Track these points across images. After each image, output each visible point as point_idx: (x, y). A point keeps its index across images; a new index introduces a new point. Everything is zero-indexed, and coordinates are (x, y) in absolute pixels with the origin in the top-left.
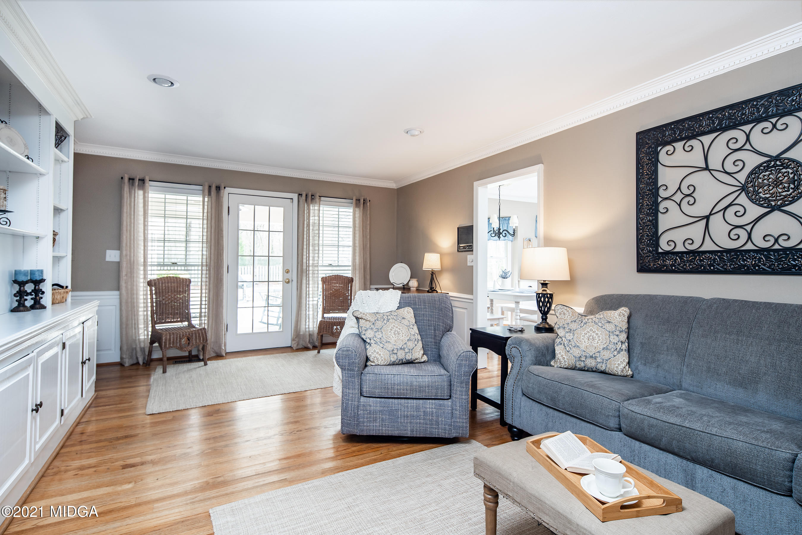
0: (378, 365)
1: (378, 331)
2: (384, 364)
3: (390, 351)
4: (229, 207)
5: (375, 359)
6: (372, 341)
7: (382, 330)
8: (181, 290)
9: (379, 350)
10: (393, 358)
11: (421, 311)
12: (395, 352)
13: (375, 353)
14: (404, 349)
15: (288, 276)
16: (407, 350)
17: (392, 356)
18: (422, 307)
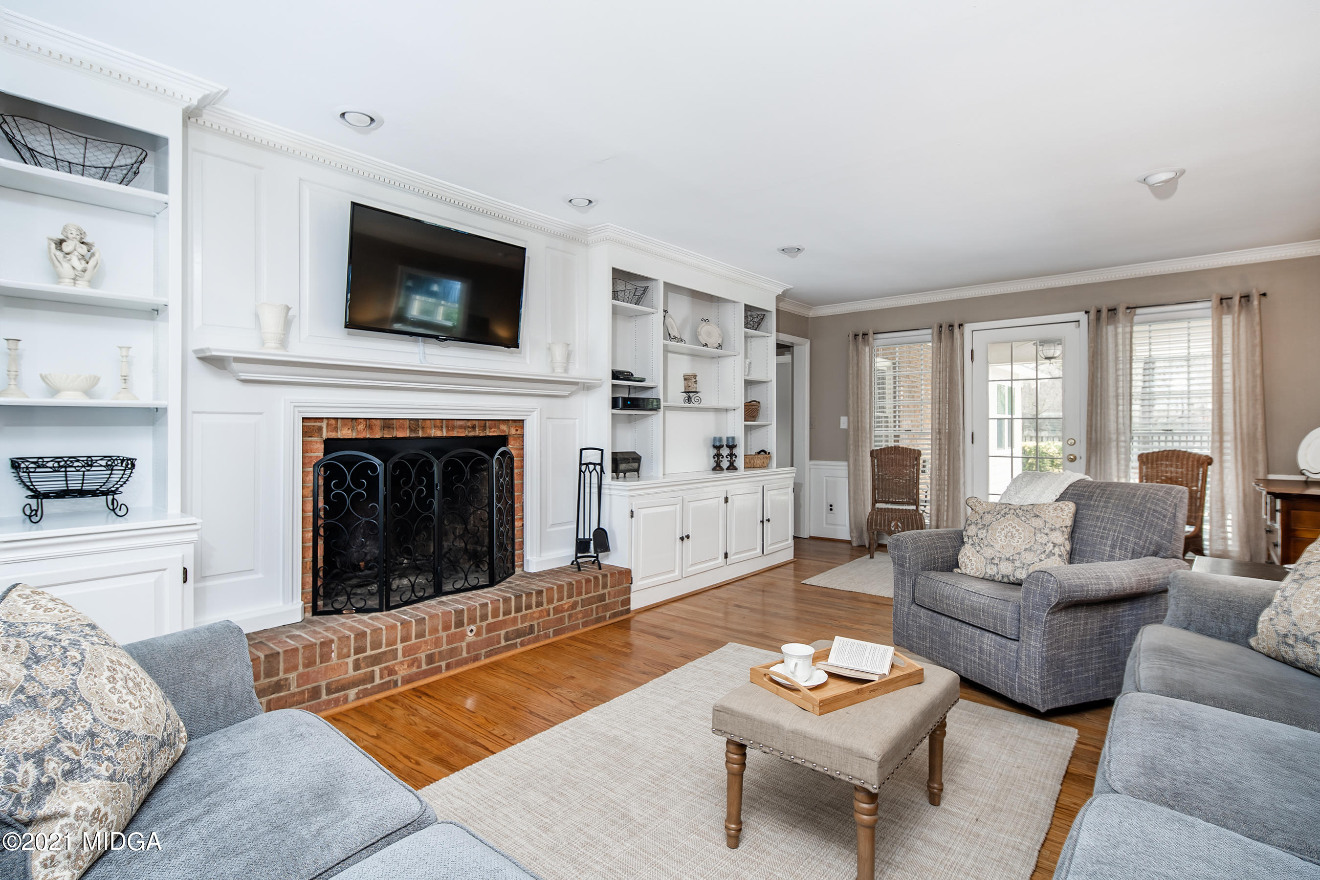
0: (966, 574)
1: (983, 528)
2: (975, 575)
3: (987, 559)
4: (972, 351)
5: (964, 565)
6: (970, 541)
7: (989, 528)
8: (908, 463)
9: (973, 554)
10: (991, 571)
11: (1096, 511)
12: (996, 561)
13: (965, 558)
14: (1013, 561)
15: (1071, 450)
16: (1018, 564)
17: (989, 567)
18: (1102, 504)
